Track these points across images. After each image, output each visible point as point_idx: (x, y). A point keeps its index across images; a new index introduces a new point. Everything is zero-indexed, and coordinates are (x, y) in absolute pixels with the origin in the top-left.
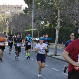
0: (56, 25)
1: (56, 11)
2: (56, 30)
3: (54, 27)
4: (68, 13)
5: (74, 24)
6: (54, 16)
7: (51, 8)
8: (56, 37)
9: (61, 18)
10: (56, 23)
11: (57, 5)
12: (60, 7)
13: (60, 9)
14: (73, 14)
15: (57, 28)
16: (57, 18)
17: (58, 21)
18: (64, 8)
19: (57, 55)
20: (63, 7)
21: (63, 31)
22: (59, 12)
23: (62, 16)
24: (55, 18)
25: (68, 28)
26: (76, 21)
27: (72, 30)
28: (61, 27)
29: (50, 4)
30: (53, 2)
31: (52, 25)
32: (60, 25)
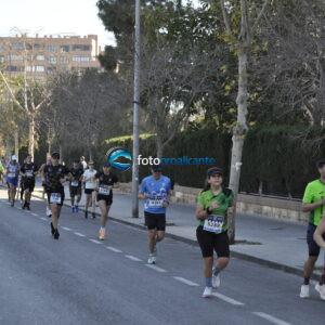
0: (231, 118)
1: (233, 62)
2: (233, 139)
3: (225, 124)
4: (279, 68)
5: (308, 112)
6: (222, 80)
7: (213, 49)
8: (232, 166)
9: (251, 89)
10: (231, 110)
11: (236, 35)
12: (245, 44)
13: (248, 52)
14: (300, 69)
15: (236, 129)
16: (235, 90)
17: (238, 100)
18: (264, 48)
19: (236, 238)
20: (259, 42)
21: (262, 142)
22: (242, 63)
23: (256, 81)
24: (228, 87)
25: (283, 128)
26: (313, 100)
27: (295, 138)
28: (252, 124)
29: (209, 32)
30: (218, 22)
31: (216, 118)
32: (247, 117)
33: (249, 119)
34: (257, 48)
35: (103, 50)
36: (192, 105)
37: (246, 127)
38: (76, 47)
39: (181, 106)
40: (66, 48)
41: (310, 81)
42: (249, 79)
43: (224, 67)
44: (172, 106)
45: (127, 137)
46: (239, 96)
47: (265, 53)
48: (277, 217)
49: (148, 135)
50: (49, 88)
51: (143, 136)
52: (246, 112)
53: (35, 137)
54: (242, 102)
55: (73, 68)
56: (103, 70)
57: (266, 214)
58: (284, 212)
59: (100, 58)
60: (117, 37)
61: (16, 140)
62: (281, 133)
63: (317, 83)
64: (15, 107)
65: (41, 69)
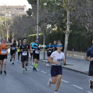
0: (65, 29)
1: (65, 13)
2: (66, 35)
3: (63, 31)
4: (79, 15)
6: (62, 18)
7: (60, 9)
8: (65, 43)
9: (71, 21)
10: (65, 27)
11: (67, 5)
13: (70, 10)
14: (85, 15)
15: (66, 32)
16: (66, 21)
17: (67, 24)
18: (75, 9)
19: (66, 64)
20: (73, 7)
21: (74, 36)
22: (68, 13)
24: (64, 20)
25: (80, 32)
26: (88, 24)
27: (83, 35)
28: (71, 31)
29: (58, 4)
30: (61, 2)
31: (61, 29)
32: (70, 29)
34: (73, 9)
35: (28, 9)
36: (53, 25)
37: (69, 32)
38: (20, 9)
39: (50, 26)
40: (17, 9)
41: (87, 19)
42: (70, 18)
43: (63, 14)
44: (48, 26)
45: (35, 35)
48: (78, 57)
49: (41, 34)
50: (12, 20)
51: (40, 34)
52: (69, 27)
53: (9, 34)
54: (68, 25)
55: (19, 15)
56: (28, 15)
57: (75, 57)
58: (80, 56)
59: (27, 12)
60: (32, 6)
61: (3, 35)
62: (79, 34)
64: (3, 26)
65: (10, 15)
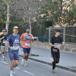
2: (6, 25)
3: (4, 21)
4: (17, 8)
5: (24, 19)
6: (3, 11)
7: (1, 3)
9: (10, 13)
10: (6, 18)
12: (9, 2)
13: (10, 4)
14: (22, 8)
15: (7, 22)
16: (6, 13)
17: (7, 16)
21: (13, 26)
22: (8, 7)
23: (12, 11)
25: (18, 22)
26: (25, 16)
28: (10, 21)
31: (2, 20)
33: (10, 20)
34: (12, 3)
41: (24, 11)
42: (10, 11)
43: (4, 8)
46: (7, 15)
47: (14, 5)
52: (9, 18)
62: (17, 24)
63: (26, 12)
